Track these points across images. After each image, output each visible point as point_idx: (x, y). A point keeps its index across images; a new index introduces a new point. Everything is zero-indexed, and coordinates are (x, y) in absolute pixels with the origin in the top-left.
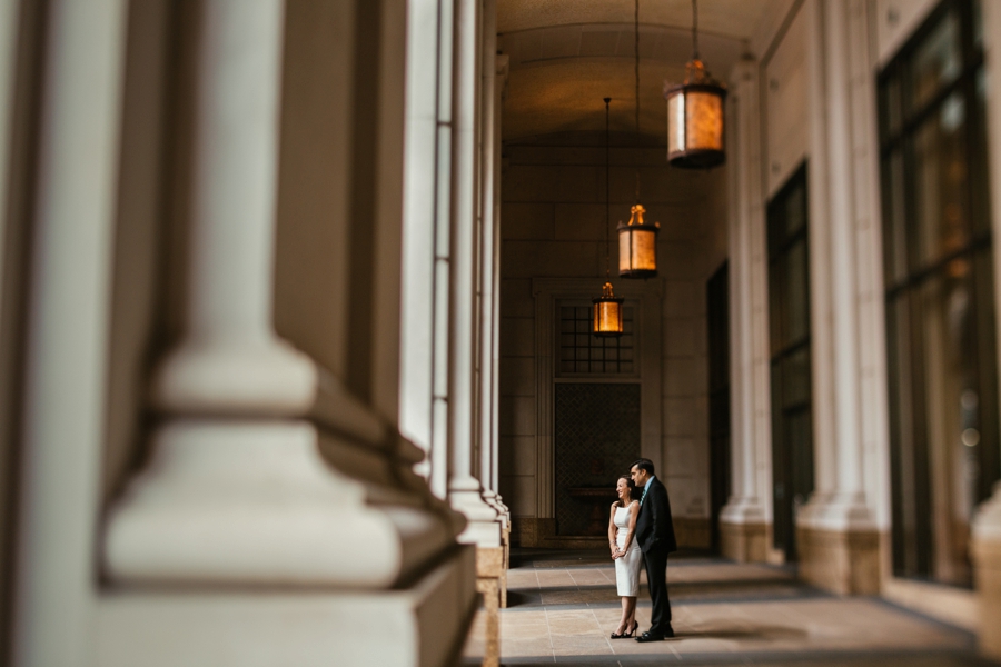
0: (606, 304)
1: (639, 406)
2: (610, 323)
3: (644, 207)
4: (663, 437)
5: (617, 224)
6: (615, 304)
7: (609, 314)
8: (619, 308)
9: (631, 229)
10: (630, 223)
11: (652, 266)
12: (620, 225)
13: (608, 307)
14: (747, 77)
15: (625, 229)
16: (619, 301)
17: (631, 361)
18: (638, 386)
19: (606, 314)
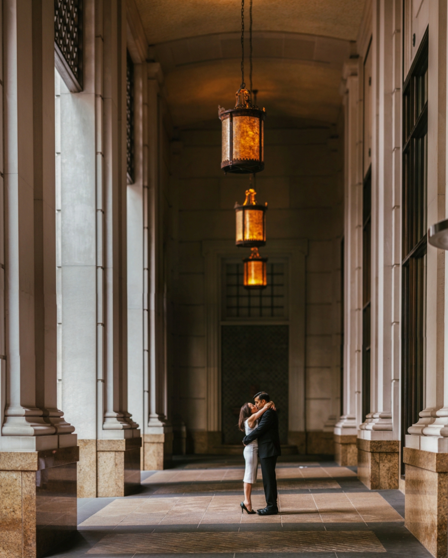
0: (253, 263)
1: (287, 343)
2: (256, 278)
3: (255, 191)
4: (306, 367)
5: (234, 204)
6: (260, 263)
7: (255, 271)
8: (263, 266)
9: (244, 209)
10: (245, 204)
11: (261, 238)
12: (236, 206)
13: (255, 266)
14: (354, 74)
15: (239, 209)
16: (264, 260)
17: (282, 307)
18: (287, 327)
19: (253, 272)
